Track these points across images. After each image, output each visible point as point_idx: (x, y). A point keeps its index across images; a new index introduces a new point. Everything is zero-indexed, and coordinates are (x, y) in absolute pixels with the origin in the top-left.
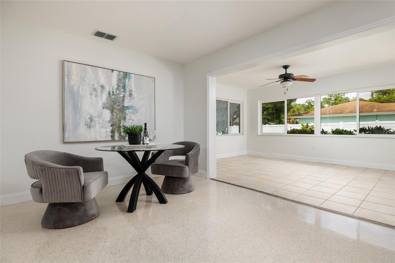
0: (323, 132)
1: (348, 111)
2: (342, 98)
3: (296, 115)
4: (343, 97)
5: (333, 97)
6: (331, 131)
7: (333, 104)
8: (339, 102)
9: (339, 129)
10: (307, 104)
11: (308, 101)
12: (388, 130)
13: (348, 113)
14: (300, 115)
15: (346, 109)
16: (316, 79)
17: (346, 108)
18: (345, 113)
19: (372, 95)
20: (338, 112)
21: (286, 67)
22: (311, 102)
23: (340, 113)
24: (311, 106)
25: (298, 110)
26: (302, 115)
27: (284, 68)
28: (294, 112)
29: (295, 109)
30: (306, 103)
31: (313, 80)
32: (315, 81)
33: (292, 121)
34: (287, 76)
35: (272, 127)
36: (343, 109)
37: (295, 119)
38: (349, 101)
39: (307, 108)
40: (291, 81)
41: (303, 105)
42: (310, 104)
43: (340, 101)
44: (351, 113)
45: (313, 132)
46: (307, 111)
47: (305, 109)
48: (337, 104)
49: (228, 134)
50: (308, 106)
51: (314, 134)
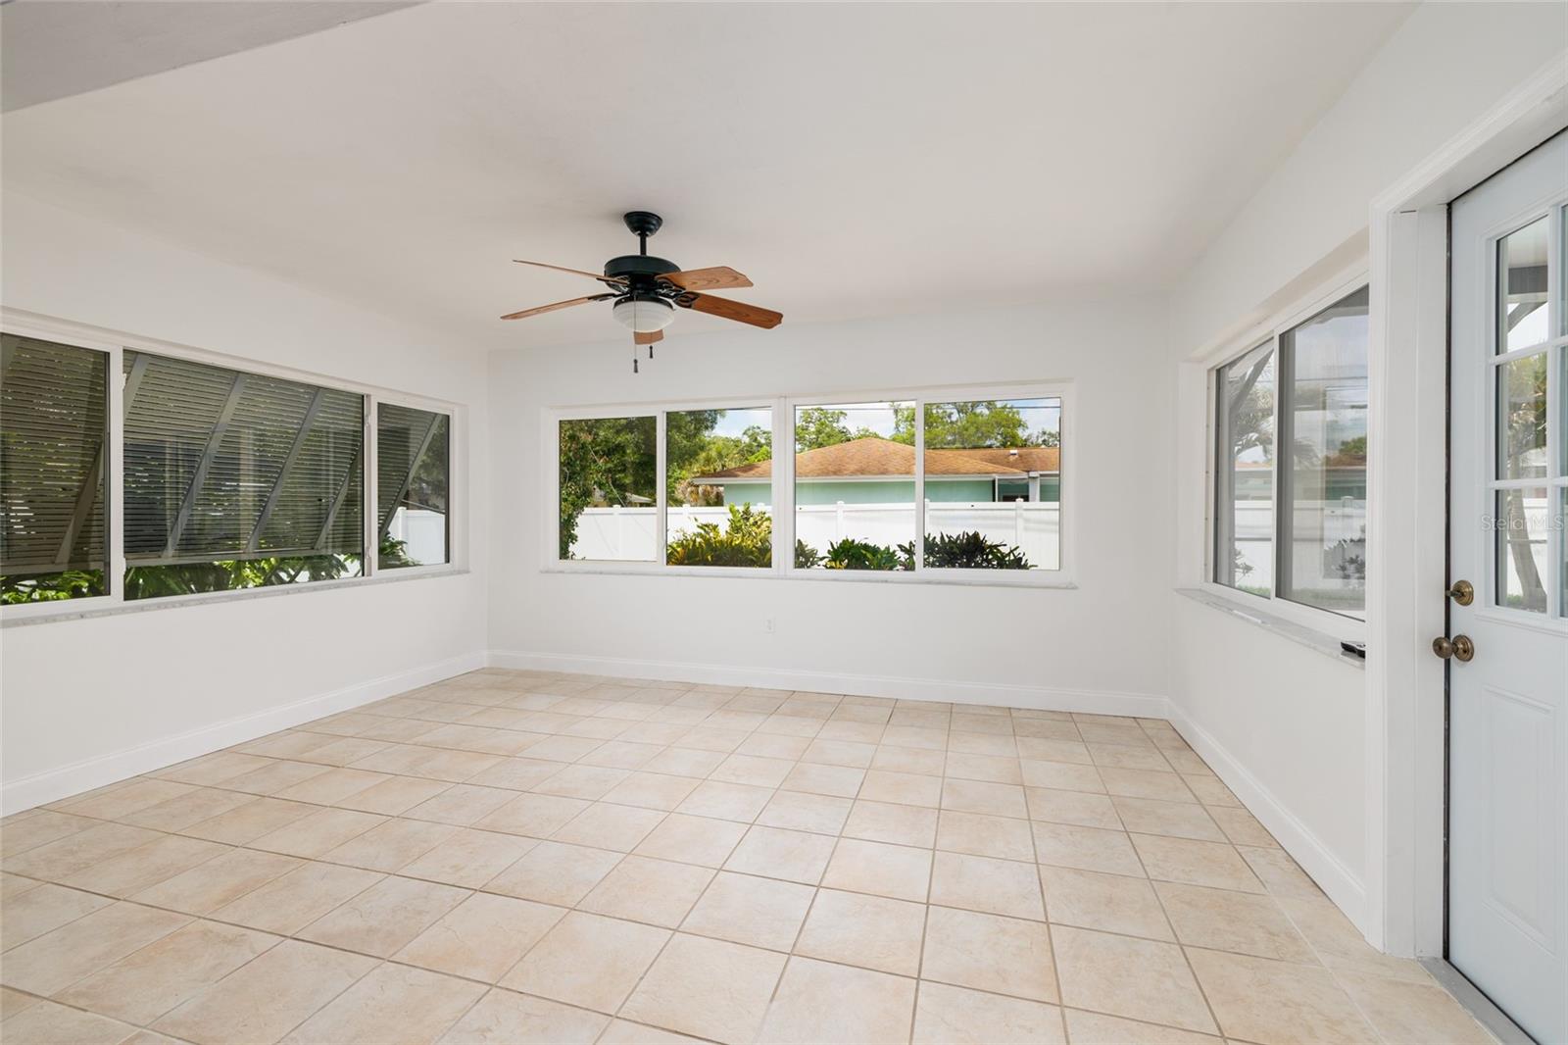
0: (804, 557)
1: (853, 467)
2: (832, 428)
3: (716, 474)
4: (835, 425)
5: (811, 424)
6: (829, 552)
7: (811, 444)
8: (826, 439)
9: (853, 541)
10: (746, 440)
11: (751, 432)
12: (996, 546)
13: (853, 473)
14: (726, 473)
15: (848, 460)
16: (780, 316)
17: (849, 458)
18: (846, 472)
19: (897, 427)
20: (830, 468)
21: (642, 223)
22: (758, 434)
23: (835, 473)
24: (758, 446)
25: (720, 455)
26: (736, 476)
27: (634, 229)
28: (708, 461)
29: (714, 454)
30: (745, 436)
31: (767, 319)
32: (778, 326)
33: (705, 491)
34: (648, 270)
35: (635, 516)
36: (841, 460)
37: (711, 486)
38: (849, 440)
39: (747, 451)
40: (671, 306)
41: (737, 443)
42: (756, 440)
43: (829, 436)
44: (862, 474)
45: (768, 556)
46: (747, 459)
47: (741, 453)
48: (821, 445)
49: (370, 575)
50: (750, 445)
51: (769, 565)
